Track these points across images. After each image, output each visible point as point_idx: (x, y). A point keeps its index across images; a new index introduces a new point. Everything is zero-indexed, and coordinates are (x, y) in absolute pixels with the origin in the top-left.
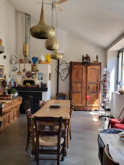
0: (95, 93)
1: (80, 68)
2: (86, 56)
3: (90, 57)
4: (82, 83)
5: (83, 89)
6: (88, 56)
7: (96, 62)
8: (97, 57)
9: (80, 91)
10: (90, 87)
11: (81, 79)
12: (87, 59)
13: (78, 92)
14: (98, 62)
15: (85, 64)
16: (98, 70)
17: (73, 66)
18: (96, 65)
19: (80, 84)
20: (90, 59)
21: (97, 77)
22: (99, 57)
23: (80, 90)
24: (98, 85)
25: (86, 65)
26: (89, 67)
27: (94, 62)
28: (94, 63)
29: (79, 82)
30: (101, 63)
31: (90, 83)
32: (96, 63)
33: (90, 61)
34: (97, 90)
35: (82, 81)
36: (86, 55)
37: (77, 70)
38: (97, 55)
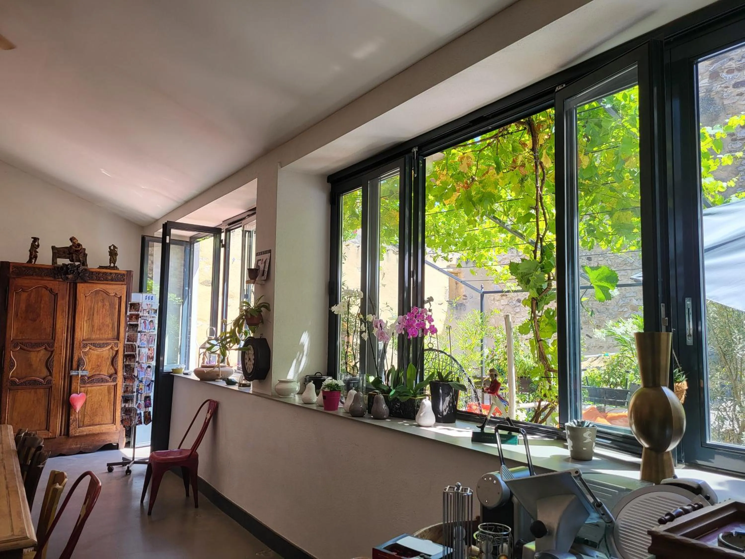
0: (107, 381)
1: (46, 288)
2: (71, 244)
3: (85, 249)
4: (51, 345)
5: (55, 370)
6: (79, 245)
7: (106, 268)
8: (113, 253)
9: (44, 379)
10: (86, 359)
11: (49, 330)
12: (74, 256)
13: (35, 383)
14: (115, 268)
15: (67, 273)
16: (120, 298)
17: (11, 281)
18: (112, 280)
19: (43, 352)
20: (85, 255)
21: (113, 324)
22: (119, 251)
23: (44, 375)
24: (117, 352)
25: (70, 276)
26: (81, 287)
27: (101, 267)
28: (105, 273)
29: (38, 345)
30: (129, 273)
31: (85, 346)
32: (111, 273)
33: (84, 263)
34: (112, 371)
35: (54, 338)
36: (72, 239)
37: (30, 295)
38: (113, 245)
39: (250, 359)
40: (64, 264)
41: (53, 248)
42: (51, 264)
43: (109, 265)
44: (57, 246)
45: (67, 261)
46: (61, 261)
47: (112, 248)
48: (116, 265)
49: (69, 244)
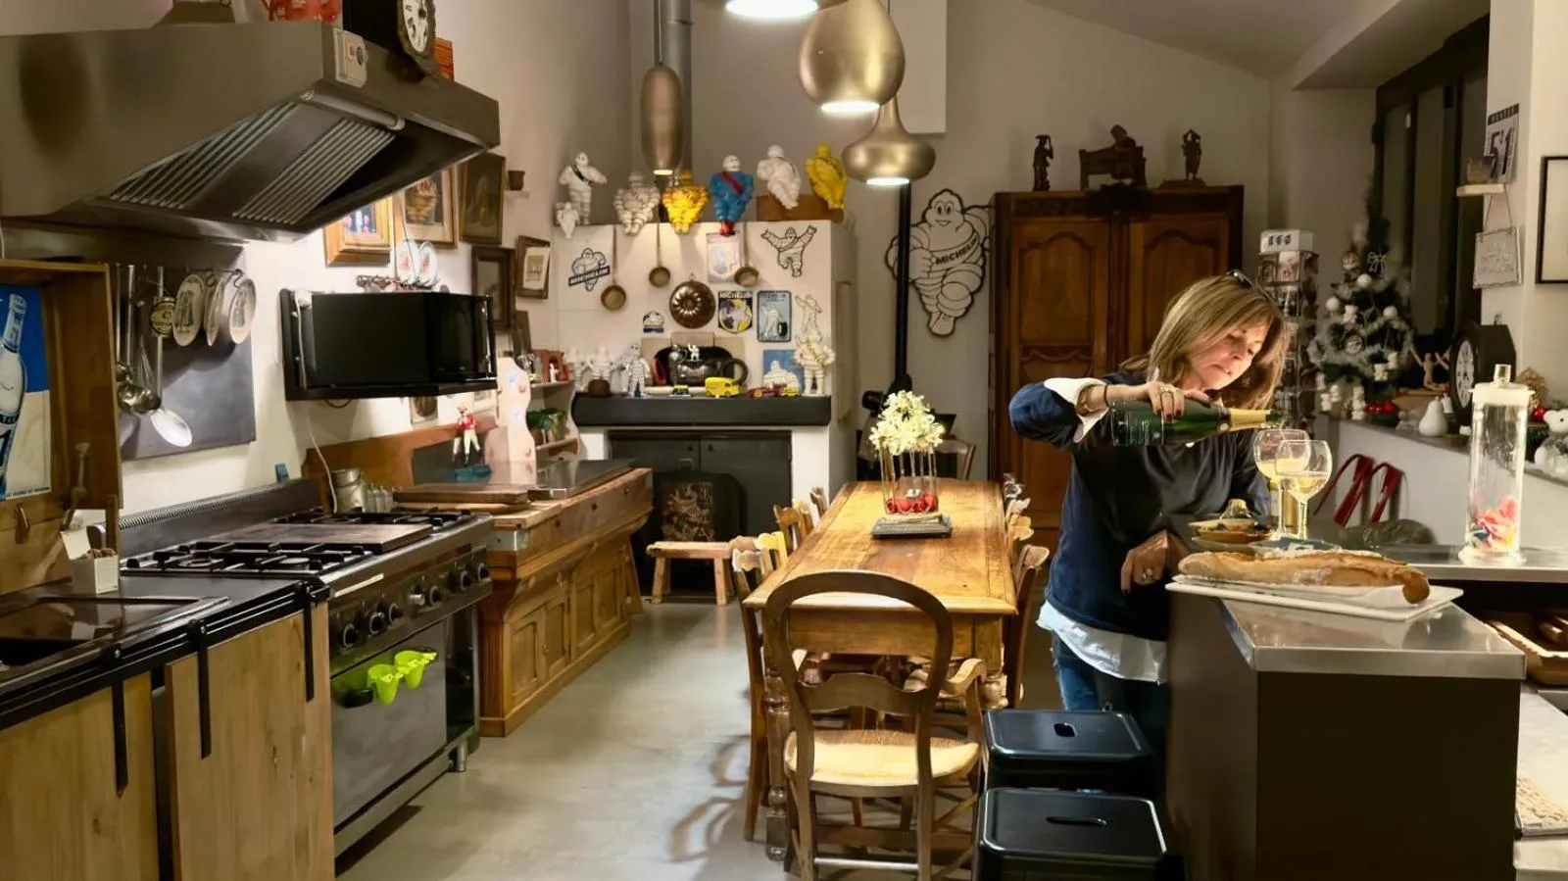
1: (1074, 238)
2: (1114, 141)
4: (1088, 351)
6: (1129, 141)
7: (1179, 184)
8: (1192, 149)
11: (1083, 320)
12: (1122, 166)
15: (1110, 204)
16: (1217, 248)
25: (1116, 212)
26: (1137, 231)
27: (1170, 184)
28: (1177, 197)
29: (1067, 350)
30: (1235, 191)
33: (1141, 179)
35: (1091, 338)
36: (1115, 131)
37: (1047, 254)
38: (1191, 131)
39: (1465, 375)
40: (1104, 187)
41: (1083, 153)
42: (1079, 189)
43: (1184, 177)
44: (1089, 149)
45: (1108, 180)
46: (1097, 181)
47: (1189, 138)
48: (1198, 176)
49: (1110, 142)
